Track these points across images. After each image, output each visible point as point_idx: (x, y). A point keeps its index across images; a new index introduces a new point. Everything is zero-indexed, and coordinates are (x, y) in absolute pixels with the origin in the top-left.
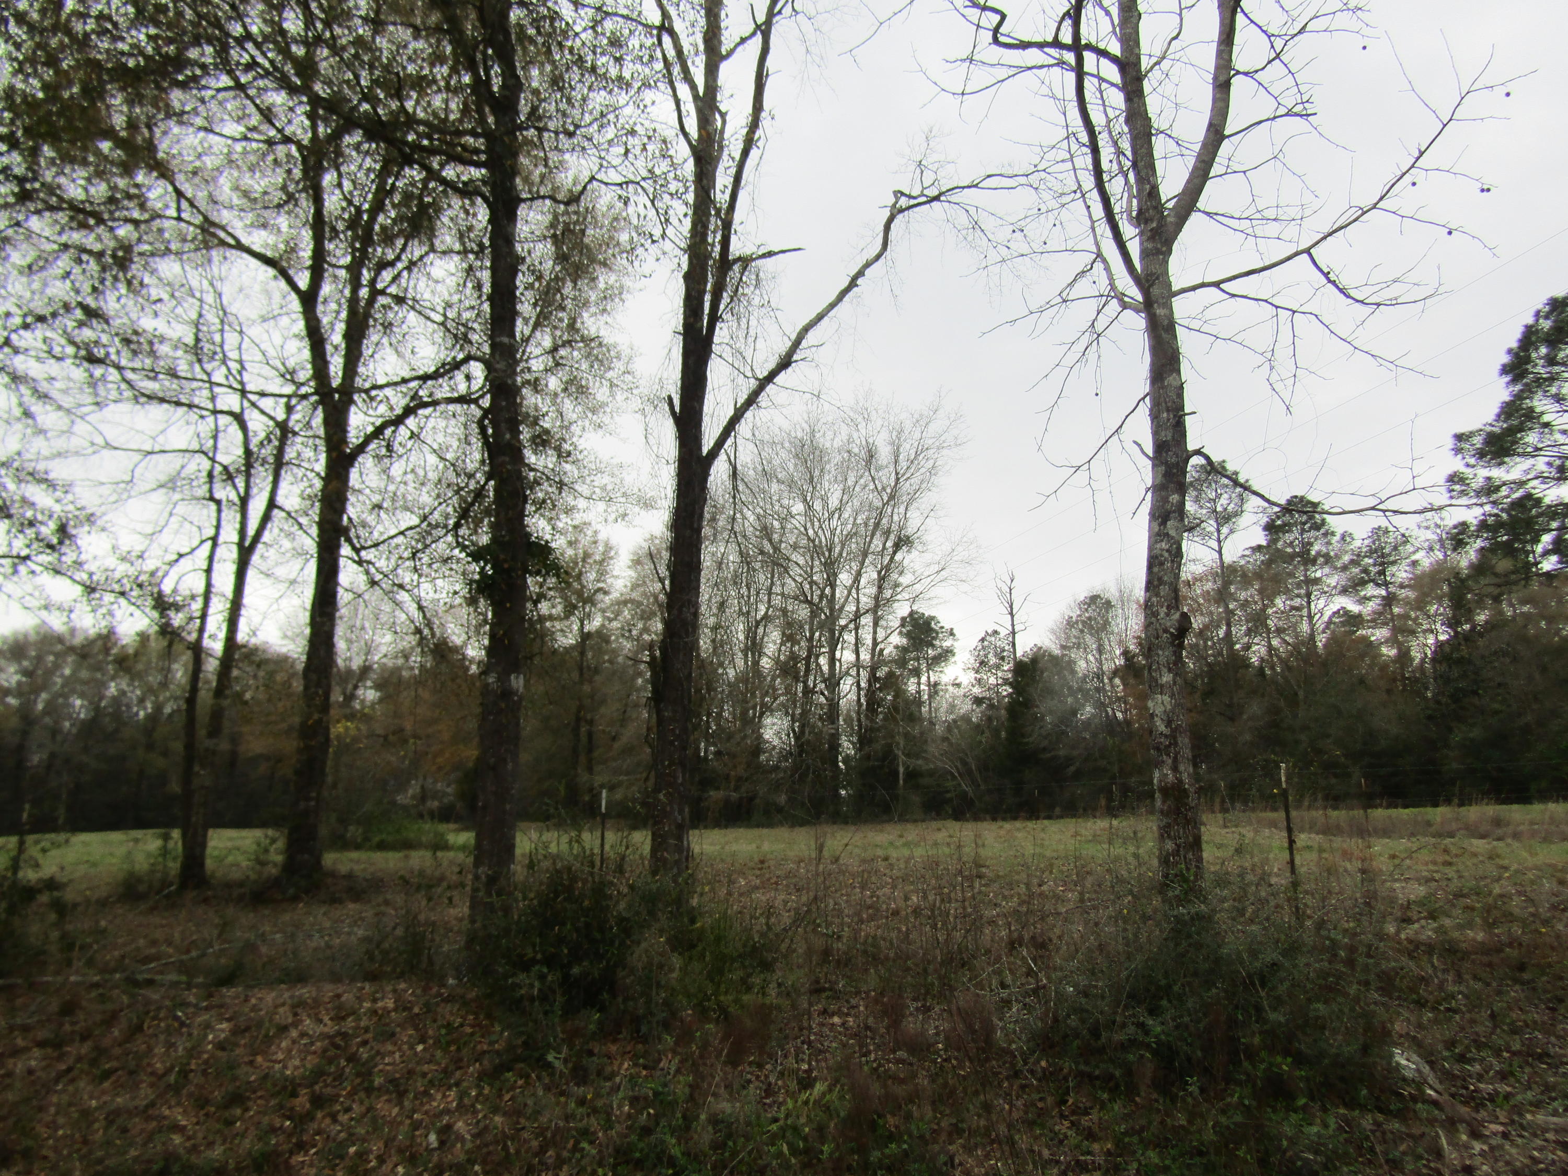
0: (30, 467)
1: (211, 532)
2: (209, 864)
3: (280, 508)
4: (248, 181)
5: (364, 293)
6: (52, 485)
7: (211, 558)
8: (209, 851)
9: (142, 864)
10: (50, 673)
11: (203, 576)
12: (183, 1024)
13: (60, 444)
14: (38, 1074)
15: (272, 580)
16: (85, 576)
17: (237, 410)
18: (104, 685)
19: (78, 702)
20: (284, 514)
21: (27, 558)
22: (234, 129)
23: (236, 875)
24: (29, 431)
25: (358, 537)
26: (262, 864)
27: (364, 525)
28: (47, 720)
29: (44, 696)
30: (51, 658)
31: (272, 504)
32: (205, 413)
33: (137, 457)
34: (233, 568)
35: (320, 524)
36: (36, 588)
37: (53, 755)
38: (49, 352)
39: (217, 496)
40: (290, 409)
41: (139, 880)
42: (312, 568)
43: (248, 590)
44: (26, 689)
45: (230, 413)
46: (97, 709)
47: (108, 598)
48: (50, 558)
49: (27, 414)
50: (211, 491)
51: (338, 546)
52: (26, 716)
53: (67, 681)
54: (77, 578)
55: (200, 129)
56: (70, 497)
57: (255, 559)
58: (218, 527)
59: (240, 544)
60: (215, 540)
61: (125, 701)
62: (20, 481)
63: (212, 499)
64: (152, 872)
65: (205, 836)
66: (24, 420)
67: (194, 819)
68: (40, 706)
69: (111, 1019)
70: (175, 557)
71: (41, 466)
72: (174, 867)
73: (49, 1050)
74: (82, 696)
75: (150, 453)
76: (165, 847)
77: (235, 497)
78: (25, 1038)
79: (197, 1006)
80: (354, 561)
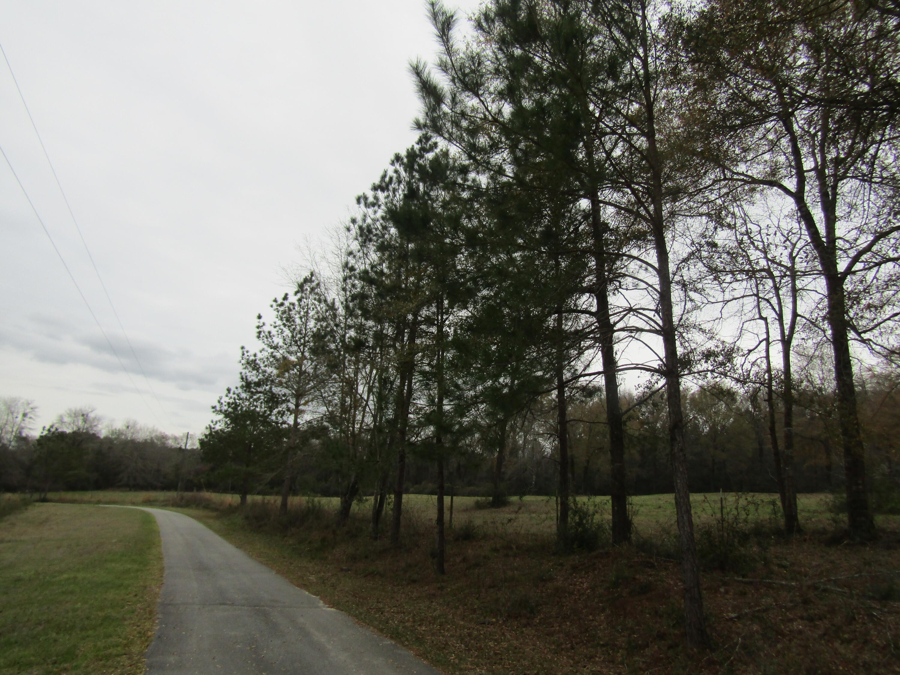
1: (765, 336)
3: (800, 316)
7: (767, 351)
11: (765, 360)
17: (766, 267)
20: (802, 319)
31: (795, 315)
33: (722, 304)
39: (764, 315)
45: (763, 270)
51: (846, 333)
57: (792, 347)
58: (768, 333)
59: (782, 340)
60: (767, 339)
63: (761, 318)
64: (770, 522)
65: (795, 498)
70: (747, 352)
75: (728, 302)
76: (774, 509)
77: (774, 315)
78: (791, 614)
79: (880, 610)
80: (860, 341)
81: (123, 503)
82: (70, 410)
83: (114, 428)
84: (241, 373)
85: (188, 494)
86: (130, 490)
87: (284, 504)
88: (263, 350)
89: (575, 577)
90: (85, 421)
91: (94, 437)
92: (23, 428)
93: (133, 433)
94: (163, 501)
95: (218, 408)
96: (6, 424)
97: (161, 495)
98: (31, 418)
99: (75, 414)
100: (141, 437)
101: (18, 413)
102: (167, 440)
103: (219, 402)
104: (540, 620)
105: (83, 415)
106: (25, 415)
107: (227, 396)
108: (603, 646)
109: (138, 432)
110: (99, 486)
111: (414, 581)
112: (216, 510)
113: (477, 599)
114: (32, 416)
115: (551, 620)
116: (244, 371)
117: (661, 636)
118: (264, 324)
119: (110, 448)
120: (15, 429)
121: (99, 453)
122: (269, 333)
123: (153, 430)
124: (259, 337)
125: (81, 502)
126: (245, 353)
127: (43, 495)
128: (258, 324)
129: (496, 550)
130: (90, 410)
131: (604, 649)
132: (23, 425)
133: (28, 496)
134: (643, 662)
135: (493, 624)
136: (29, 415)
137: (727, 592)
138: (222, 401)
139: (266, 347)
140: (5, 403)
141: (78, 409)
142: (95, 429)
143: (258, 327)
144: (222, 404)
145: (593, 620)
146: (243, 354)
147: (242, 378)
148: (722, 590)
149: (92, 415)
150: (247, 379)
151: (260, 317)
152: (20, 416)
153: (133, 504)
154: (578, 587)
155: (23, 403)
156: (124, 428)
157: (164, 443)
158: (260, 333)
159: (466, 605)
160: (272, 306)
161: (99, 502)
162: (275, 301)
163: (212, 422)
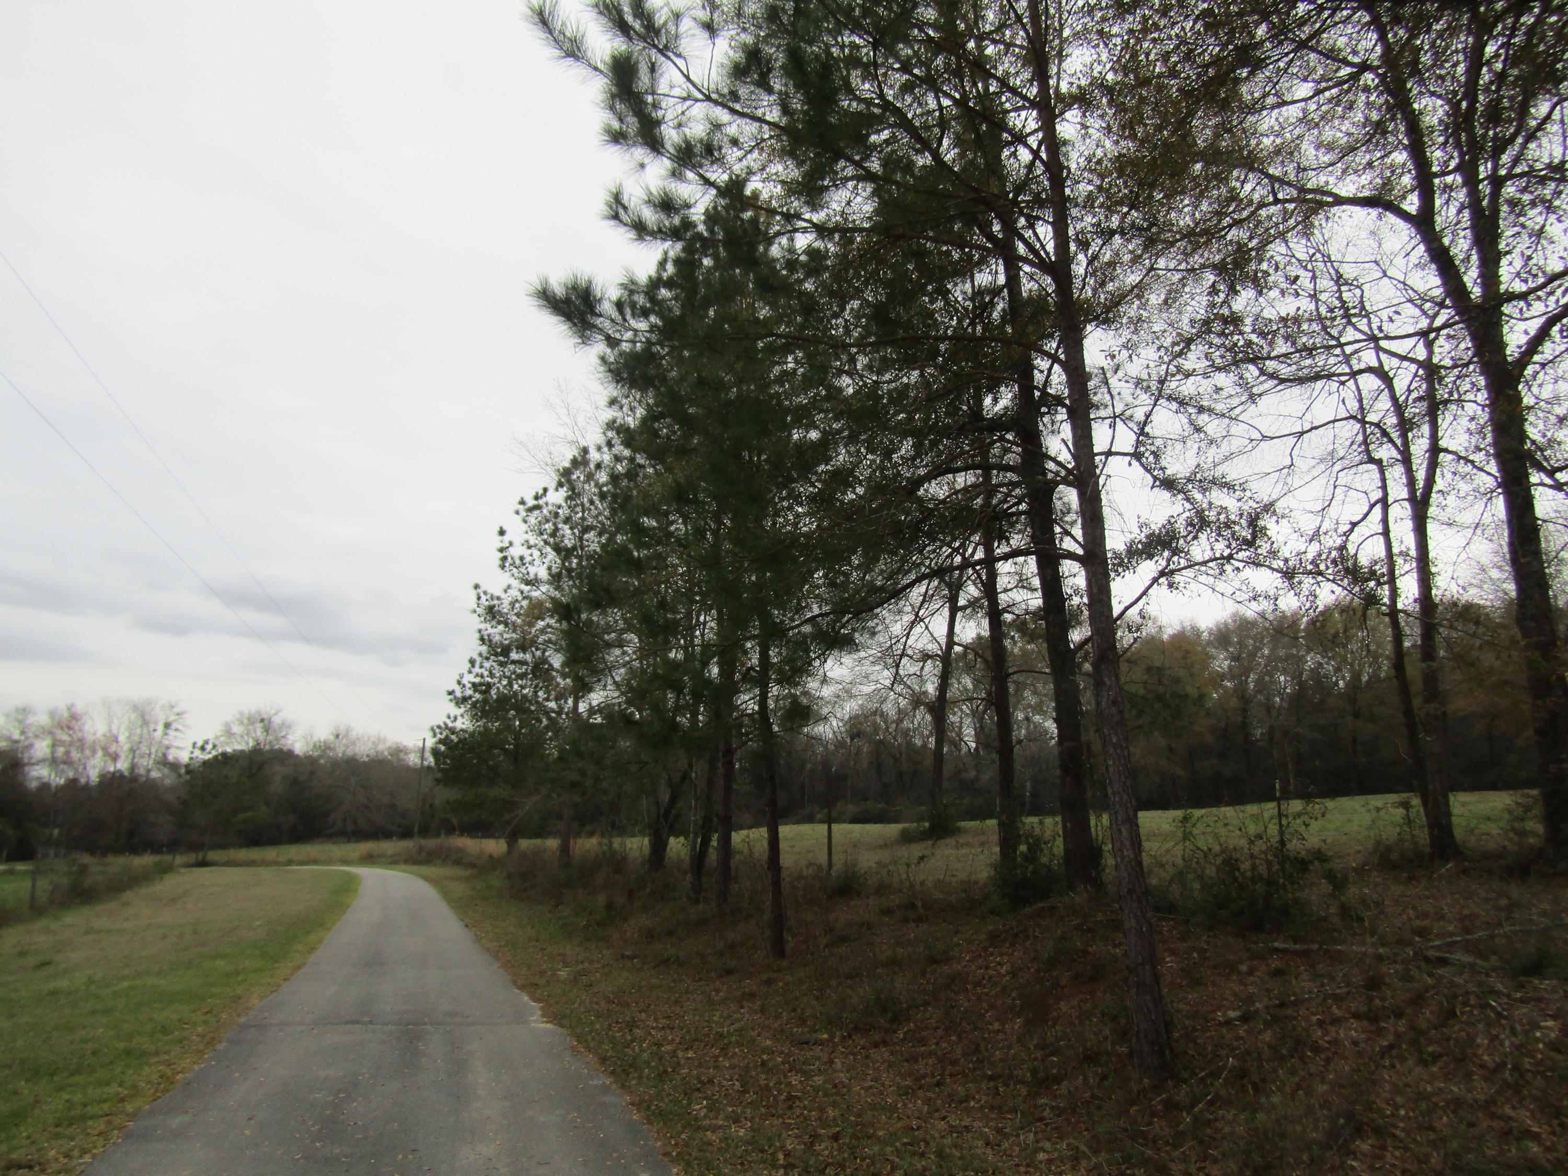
0: (1208, 475)
1: (1379, 494)
2: (1458, 833)
3: (1446, 451)
4: (1328, 134)
5: (1485, 188)
6: (1229, 486)
7: (1385, 521)
8: (1455, 820)
9: (1390, 834)
10: (1252, 655)
11: (1381, 539)
12: (1499, 1015)
13: (1225, 448)
14: (1362, 1045)
15: (1455, 529)
16: (1281, 564)
17: (1374, 364)
18: (1301, 660)
19: (1282, 678)
20: (1450, 457)
21: (1230, 557)
22: (1304, 90)
23: (1491, 846)
24: (1203, 444)
25: (1546, 459)
26: (1522, 834)
27: (1551, 442)
28: (1260, 697)
29: (1252, 676)
30: (1251, 641)
31: (1435, 450)
32: (1343, 378)
33: (1292, 440)
34: (1409, 524)
35: (1498, 456)
36: (1242, 582)
37: (1272, 728)
38: (1212, 366)
39: (1377, 456)
40: (1429, 345)
41: (1389, 849)
42: (1499, 506)
43: (1431, 545)
44: (1236, 671)
45: (1370, 370)
46: (1301, 683)
47: (1308, 581)
48: (1248, 553)
49: (1198, 430)
50: (1368, 452)
51: (1527, 475)
52: (1244, 698)
53: (1269, 660)
54: (1275, 566)
55: (1273, 108)
56: (1248, 494)
57: (1432, 511)
58: (1384, 487)
59: (1412, 499)
60: (1384, 502)
61: (1323, 672)
62: (1205, 490)
63: (1371, 460)
64: (1401, 841)
65: (1447, 804)
66: (1196, 435)
67: (1431, 787)
68: (1252, 686)
69: (1418, 1000)
70: (1349, 527)
71: (1218, 474)
72: (1423, 836)
73: (1365, 1023)
74: (1284, 672)
75: (1302, 433)
76: (1408, 815)
77: (1395, 454)
78: (1339, 1008)
79: (1508, 996)
80: (1550, 487)
81: (329, 862)
82: (241, 713)
83: (315, 739)
84: (480, 631)
85: (431, 843)
86: (349, 841)
87: (565, 849)
88: (509, 587)
89: (992, 954)
90: (267, 730)
91: (285, 756)
92: (168, 748)
93: (347, 746)
94: (391, 856)
95: (459, 694)
96: (140, 742)
97: (389, 847)
98: (177, 730)
99: (249, 719)
100: (363, 750)
101: (156, 723)
102: (406, 754)
103: (459, 683)
104: (905, 1033)
105: (262, 720)
106: (167, 726)
107: (470, 672)
108: (991, 1078)
109: (354, 744)
110: (298, 836)
111: (729, 972)
112: (472, 865)
113: (817, 998)
114: (179, 726)
115: (925, 1033)
116: (483, 626)
117: (1090, 1058)
118: (511, 544)
119: (312, 773)
120: (153, 750)
121: (294, 782)
122: (522, 558)
123: (379, 739)
124: (503, 567)
125: (264, 863)
126: (482, 595)
127: (201, 856)
128: (500, 545)
129: (887, 912)
130: (273, 712)
131: (992, 1084)
132: (166, 742)
133: (167, 858)
134: (1052, 1108)
135: (820, 1043)
136: (174, 726)
137: (1251, 972)
138: (465, 681)
139: (515, 583)
140: (136, 708)
141: (253, 711)
142: (283, 741)
143: (501, 550)
144: (464, 686)
145: (999, 1031)
146: (479, 598)
147: (482, 639)
148: (1244, 968)
149: (277, 720)
150: (490, 641)
151: (502, 532)
152: (160, 728)
153: (346, 862)
154: (991, 972)
155: (163, 706)
156: (332, 738)
157: (399, 760)
158: (504, 559)
159: (794, 1010)
160: (517, 513)
161: (290, 862)
162: (522, 502)
163: (449, 717)
